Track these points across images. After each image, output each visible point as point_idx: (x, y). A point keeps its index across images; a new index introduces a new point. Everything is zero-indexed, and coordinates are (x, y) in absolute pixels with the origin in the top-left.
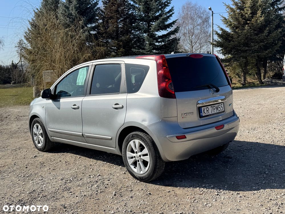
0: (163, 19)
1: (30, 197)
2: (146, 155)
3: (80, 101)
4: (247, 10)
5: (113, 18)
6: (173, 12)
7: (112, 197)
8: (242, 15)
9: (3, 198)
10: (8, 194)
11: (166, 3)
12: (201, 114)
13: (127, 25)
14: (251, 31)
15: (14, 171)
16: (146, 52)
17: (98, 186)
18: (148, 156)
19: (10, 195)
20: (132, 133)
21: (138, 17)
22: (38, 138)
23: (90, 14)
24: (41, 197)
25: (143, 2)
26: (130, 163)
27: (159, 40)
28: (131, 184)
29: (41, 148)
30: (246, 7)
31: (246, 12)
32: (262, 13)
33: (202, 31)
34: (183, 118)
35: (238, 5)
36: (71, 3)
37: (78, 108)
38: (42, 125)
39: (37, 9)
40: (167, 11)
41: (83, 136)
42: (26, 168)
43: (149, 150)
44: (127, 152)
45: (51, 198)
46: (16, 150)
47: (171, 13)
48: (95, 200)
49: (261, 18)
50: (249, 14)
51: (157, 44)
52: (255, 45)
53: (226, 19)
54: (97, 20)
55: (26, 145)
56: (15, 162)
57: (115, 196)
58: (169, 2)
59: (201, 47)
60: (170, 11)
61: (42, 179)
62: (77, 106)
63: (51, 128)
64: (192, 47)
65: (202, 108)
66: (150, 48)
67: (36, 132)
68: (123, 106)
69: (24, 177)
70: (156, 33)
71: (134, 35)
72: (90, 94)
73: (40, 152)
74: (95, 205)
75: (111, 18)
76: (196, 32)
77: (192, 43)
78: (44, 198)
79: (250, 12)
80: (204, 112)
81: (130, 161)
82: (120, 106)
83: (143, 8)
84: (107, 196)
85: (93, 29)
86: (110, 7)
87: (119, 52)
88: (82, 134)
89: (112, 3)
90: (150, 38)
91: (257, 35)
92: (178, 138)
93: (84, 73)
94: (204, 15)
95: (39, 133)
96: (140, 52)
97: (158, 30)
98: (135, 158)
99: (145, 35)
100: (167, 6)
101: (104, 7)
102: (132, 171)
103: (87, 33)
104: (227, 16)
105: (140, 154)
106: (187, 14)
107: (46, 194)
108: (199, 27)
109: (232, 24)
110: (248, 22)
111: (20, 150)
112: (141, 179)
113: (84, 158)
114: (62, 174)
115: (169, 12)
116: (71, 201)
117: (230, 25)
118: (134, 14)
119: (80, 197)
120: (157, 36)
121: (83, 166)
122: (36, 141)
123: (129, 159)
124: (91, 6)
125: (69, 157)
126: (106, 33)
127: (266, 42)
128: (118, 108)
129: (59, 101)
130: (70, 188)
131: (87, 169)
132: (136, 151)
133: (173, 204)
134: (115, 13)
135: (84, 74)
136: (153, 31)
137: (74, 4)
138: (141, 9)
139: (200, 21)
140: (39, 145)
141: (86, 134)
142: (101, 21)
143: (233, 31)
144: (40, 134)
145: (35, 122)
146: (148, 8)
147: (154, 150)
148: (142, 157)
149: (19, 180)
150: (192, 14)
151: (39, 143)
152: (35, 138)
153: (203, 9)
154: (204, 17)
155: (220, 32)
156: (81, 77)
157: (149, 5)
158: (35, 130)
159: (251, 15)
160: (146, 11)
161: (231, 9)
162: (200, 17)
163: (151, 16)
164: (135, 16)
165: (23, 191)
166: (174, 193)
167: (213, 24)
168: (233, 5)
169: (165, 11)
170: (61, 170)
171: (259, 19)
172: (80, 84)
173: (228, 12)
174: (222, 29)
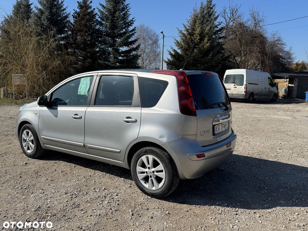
0: (127, 37)
1: (38, 216)
2: (162, 171)
3: (83, 111)
4: (196, 36)
5: (82, 31)
6: (135, 31)
7: (130, 218)
8: (192, 40)
9: (5, 217)
10: (10, 212)
11: (130, 23)
12: (215, 132)
13: (94, 39)
14: (199, 54)
15: (7, 181)
16: (111, 64)
17: (109, 202)
18: (164, 173)
19: (13, 214)
20: (146, 148)
21: (104, 33)
22: (28, 144)
23: (61, 25)
24: (51, 217)
25: (110, 20)
26: (140, 179)
27: (122, 55)
28: (144, 201)
29: (30, 155)
30: (195, 34)
31: (195, 38)
32: (208, 40)
33: (152, 50)
34: (201, 136)
35: (189, 31)
36: (43, 14)
37: (81, 118)
38: (33, 131)
39: (8, 16)
40: (130, 30)
41: (85, 147)
42: (21, 177)
43: (166, 166)
44: (137, 167)
45: (62, 217)
46: (2, 155)
47: (133, 32)
48: (114, 221)
49: (207, 44)
50: (197, 39)
51: (120, 58)
52: (201, 66)
53: (178, 43)
54: (67, 31)
55: (12, 150)
56: (6, 170)
57: (133, 215)
58: (132, 22)
59: (150, 64)
60: (133, 30)
61: (43, 193)
62: (79, 116)
63: (44, 135)
64: (143, 63)
65: (216, 126)
66: (115, 61)
67: (26, 139)
68: (136, 120)
69: (22, 188)
70: (121, 48)
71: (100, 48)
72: (95, 105)
73: (29, 158)
74: (116, 227)
75: (80, 31)
76: (147, 51)
77: (143, 60)
78: (54, 217)
79: (198, 38)
80: (217, 130)
81: (140, 176)
82: (133, 120)
83: (110, 25)
84: (125, 216)
85: (63, 39)
86: (80, 21)
87: (86, 62)
88: (84, 145)
89: (82, 18)
90: (115, 52)
91: (202, 57)
92: (199, 156)
93: (87, 82)
94: (154, 37)
95: (29, 139)
96: (105, 63)
97: (121, 46)
98: (147, 173)
99: (110, 49)
100: (130, 25)
101: (74, 21)
102: (142, 187)
103: (57, 42)
104: (179, 39)
105: (153, 169)
106: (140, 35)
107: (55, 212)
108: (149, 47)
109: (183, 47)
110: (197, 46)
111: (6, 155)
112: (153, 195)
113: (80, 167)
114: (63, 187)
115: (131, 31)
116: (86, 222)
117: (182, 48)
118: (101, 29)
119: (95, 217)
120: (120, 51)
121: (82, 176)
122: (25, 147)
123: (139, 174)
124: (62, 18)
125: (63, 165)
126: (75, 43)
127: (209, 64)
128: (130, 121)
129: (57, 109)
130: (79, 204)
131: (88, 180)
132: (149, 166)
133: (200, 227)
134: (84, 27)
135: (86, 84)
136: (118, 47)
137: (46, 15)
138: (108, 26)
139: (150, 42)
140: (29, 151)
141: (88, 145)
142: (70, 33)
143: (183, 53)
144: (30, 141)
145: (25, 128)
146: (114, 26)
147: (172, 167)
148: (155, 173)
149: (17, 193)
150: (144, 35)
151: (28, 149)
152: (24, 144)
153: (153, 32)
154: (154, 39)
155: (173, 53)
156: (83, 86)
157: (115, 23)
158: (24, 136)
159: (199, 41)
160: (112, 28)
161: (184, 34)
162: (151, 39)
163: (116, 33)
164: (101, 31)
165: (27, 208)
166: (193, 212)
167: (163, 45)
168: (185, 31)
169: (129, 30)
170: (60, 182)
171: (206, 45)
172: (83, 94)
173: (180, 36)
174: (175, 50)
